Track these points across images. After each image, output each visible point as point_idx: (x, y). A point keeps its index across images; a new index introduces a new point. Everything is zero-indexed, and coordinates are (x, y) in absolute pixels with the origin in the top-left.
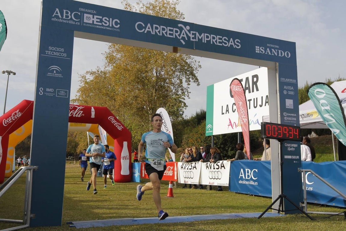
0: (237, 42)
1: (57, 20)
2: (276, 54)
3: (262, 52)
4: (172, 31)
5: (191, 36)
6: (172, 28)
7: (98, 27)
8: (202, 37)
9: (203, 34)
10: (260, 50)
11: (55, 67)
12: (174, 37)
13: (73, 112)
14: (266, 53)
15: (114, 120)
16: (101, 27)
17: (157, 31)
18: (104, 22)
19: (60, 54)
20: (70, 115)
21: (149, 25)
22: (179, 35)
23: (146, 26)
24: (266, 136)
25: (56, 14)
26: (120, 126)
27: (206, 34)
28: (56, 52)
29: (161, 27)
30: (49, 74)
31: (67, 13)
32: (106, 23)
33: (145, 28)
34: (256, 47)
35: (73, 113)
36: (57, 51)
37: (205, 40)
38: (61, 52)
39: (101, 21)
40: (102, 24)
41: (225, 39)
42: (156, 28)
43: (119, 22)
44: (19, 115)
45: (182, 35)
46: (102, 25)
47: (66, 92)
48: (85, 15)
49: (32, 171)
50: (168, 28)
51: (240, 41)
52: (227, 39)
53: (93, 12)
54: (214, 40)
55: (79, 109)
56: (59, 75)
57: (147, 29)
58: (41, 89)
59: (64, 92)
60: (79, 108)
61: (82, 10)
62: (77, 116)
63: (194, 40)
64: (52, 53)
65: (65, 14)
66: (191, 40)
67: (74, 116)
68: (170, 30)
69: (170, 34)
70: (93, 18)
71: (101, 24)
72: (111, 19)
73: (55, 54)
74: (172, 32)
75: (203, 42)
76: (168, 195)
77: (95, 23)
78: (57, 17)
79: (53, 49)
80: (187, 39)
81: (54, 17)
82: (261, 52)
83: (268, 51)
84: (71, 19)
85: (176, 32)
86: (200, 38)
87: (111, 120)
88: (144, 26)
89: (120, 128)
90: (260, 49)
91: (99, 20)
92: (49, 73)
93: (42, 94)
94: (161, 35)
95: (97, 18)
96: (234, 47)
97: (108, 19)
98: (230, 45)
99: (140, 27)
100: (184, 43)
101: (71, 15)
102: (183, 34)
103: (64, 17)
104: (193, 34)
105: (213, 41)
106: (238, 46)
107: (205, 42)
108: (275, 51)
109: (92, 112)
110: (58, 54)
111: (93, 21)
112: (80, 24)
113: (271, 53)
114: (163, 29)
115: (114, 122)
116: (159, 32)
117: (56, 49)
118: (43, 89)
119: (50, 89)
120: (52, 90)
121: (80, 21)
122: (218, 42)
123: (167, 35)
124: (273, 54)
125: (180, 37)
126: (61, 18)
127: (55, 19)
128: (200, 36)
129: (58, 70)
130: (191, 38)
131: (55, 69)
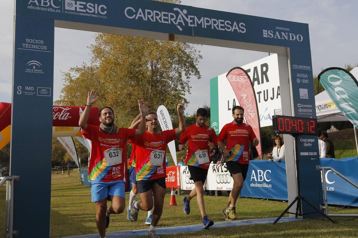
0: (242, 25)
3: (271, 36)
5: (189, 21)
6: (167, 13)
7: (81, 14)
8: (202, 21)
9: (203, 18)
10: (268, 34)
11: (34, 62)
12: (170, 23)
13: (58, 114)
14: (275, 38)
16: (85, 14)
17: (150, 16)
18: (88, 8)
19: (39, 47)
20: (54, 118)
21: (140, 10)
22: (176, 21)
23: (137, 11)
24: (278, 131)
27: (205, 19)
28: (34, 44)
29: (155, 12)
30: (28, 70)
32: (91, 10)
33: (136, 13)
34: (264, 31)
35: (58, 116)
36: (36, 44)
37: (205, 25)
38: (40, 45)
39: (85, 7)
40: (86, 11)
41: (228, 23)
42: (149, 13)
43: (105, 8)
45: (178, 21)
46: (87, 12)
47: (48, 90)
49: (13, 181)
50: (163, 13)
52: (230, 23)
54: (215, 25)
55: (65, 110)
56: (40, 71)
57: (138, 15)
58: (19, 88)
59: (46, 90)
60: (64, 109)
62: (63, 118)
63: (193, 25)
64: (30, 46)
66: (190, 25)
67: (59, 119)
68: (165, 15)
69: (165, 20)
70: (76, 4)
71: (85, 11)
72: (96, 5)
73: (34, 47)
74: (167, 18)
75: (203, 27)
76: (171, 204)
77: (78, 10)
79: (31, 41)
80: (184, 25)
81: (30, 5)
82: (269, 36)
83: (277, 35)
85: (172, 17)
86: (199, 23)
88: (134, 11)
90: (268, 32)
91: (82, 7)
92: (27, 70)
93: (21, 93)
94: (155, 21)
95: (80, 4)
96: (239, 32)
97: (93, 5)
98: (234, 29)
99: (130, 13)
100: (181, 29)
102: (180, 19)
103: (42, 5)
104: (191, 19)
105: (214, 26)
106: (243, 30)
107: (206, 27)
108: (286, 34)
110: (37, 47)
111: (76, 8)
112: (61, 11)
113: (281, 36)
114: (157, 15)
116: (152, 17)
117: (34, 41)
118: (21, 88)
119: (30, 87)
120: (32, 89)
121: (60, 9)
122: (220, 27)
123: (161, 21)
124: (283, 38)
125: (176, 23)
126: (38, 6)
127: (31, 7)
128: (199, 21)
129: (38, 65)
130: (189, 23)
131: (35, 65)
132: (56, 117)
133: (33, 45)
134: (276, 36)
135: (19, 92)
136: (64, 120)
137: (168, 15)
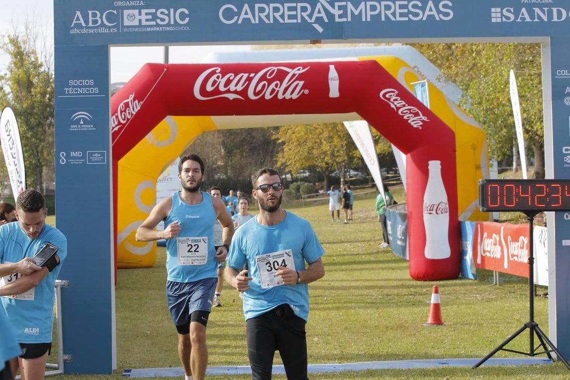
0: (445, 6)
1: (78, 31)
2: (545, 18)
3: (508, 18)
4: (295, 9)
5: (336, 12)
6: (294, 5)
7: (149, 29)
8: (361, 11)
9: (363, 3)
10: (502, 15)
11: (82, 114)
12: (299, 21)
13: (276, 85)
14: (519, 20)
15: (396, 100)
16: (155, 29)
17: (263, 15)
18: (159, 18)
19: (88, 91)
20: (268, 97)
21: (246, 7)
22: (310, 16)
23: (240, 9)
25: (76, 21)
26: (416, 114)
27: (369, 3)
28: (80, 87)
29: (272, 5)
30: (74, 127)
31: (94, 15)
32: (163, 20)
33: (238, 14)
34: (493, 10)
35: (277, 89)
36: (83, 87)
37: (367, 16)
38: (90, 86)
39: (155, 17)
40: (157, 23)
41: (415, 6)
42: (262, 10)
43: (187, 12)
44: (136, 107)
45: (316, 15)
46: (158, 25)
48: (126, 12)
49: (59, 288)
50: (286, 5)
51: (450, 4)
52: (420, 4)
53: (140, 3)
54: (389, 13)
55: (294, 75)
56: (89, 126)
57: (243, 16)
58: (63, 155)
59: (99, 155)
60: (291, 72)
61: (120, 4)
62: (288, 96)
63: (344, 20)
64: (76, 91)
65: (91, 18)
66: (337, 20)
67: (280, 97)
68: (290, 9)
69: (290, 17)
70: (140, 14)
71: (154, 23)
72: (172, 10)
73: (80, 91)
74: (294, 13)
75: (364, 19)
77: (144, 23)
78: (79, 26)
79: (76, 83)
80: (326, 20)
81: (73, 28)
82: (504, 20)
83: (523, 14)
84: (103, 24)
85: (304, 9)
86: (356, 13)
87: (389, 99)
88: (236, 10)
89: (416, 122)
90: (501, 12)
91: (150, 17)
92: (72, 126)
93: (65, 162)
94: (272, 21)
95: (147, 14)
96: (438, 19)
97: (166, 12)
98: (428, 16)
99: (229, 14)
100: (320, 30)
101: (101, 18)
102: (319, 12)
103: (90, 24)
104: (340, 8)
105: (386, 15)
106: (447, 14)
107: (369, 19)
108: (543, 12)
109: (330, 82)
110: (85, 90)
111: (140, 20)
112: (118, 30)
113: (532, 17)
114: (276, 10)
115: (398, 105)
116: (268, 17)
117: (81, 83)
118: (65, 155)
119: (77, 153)
120: (80, 154)
121: (116, 26)
122: (397, 15)
123: (284, 19)
124: (536, 20)
125: (311, 19)
126: (84, 27)
127: (76, 31)
128: (356, 9)
129: (87, 118)
130: (337, 17)
131: (82, 118)
132: (271, 94)
133: (79, 89)
134: (520, 16)
135: (63, 161)
136: (291, 98)
137: (297, 7)
